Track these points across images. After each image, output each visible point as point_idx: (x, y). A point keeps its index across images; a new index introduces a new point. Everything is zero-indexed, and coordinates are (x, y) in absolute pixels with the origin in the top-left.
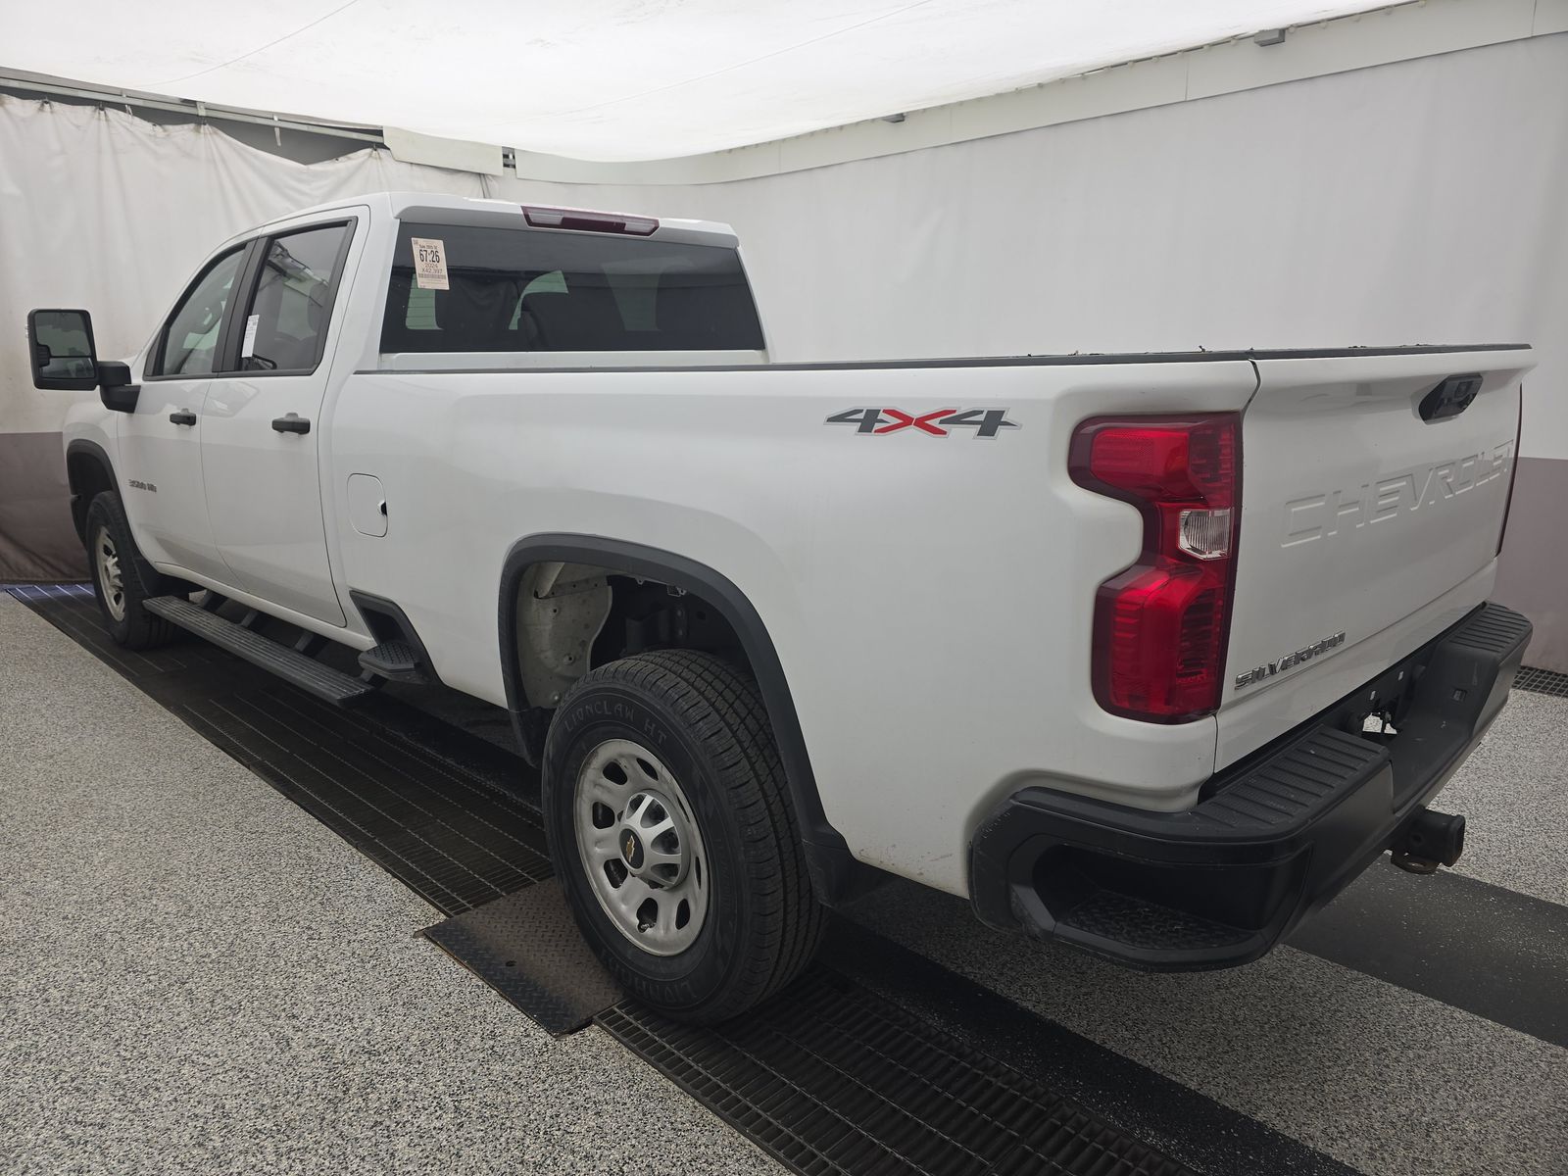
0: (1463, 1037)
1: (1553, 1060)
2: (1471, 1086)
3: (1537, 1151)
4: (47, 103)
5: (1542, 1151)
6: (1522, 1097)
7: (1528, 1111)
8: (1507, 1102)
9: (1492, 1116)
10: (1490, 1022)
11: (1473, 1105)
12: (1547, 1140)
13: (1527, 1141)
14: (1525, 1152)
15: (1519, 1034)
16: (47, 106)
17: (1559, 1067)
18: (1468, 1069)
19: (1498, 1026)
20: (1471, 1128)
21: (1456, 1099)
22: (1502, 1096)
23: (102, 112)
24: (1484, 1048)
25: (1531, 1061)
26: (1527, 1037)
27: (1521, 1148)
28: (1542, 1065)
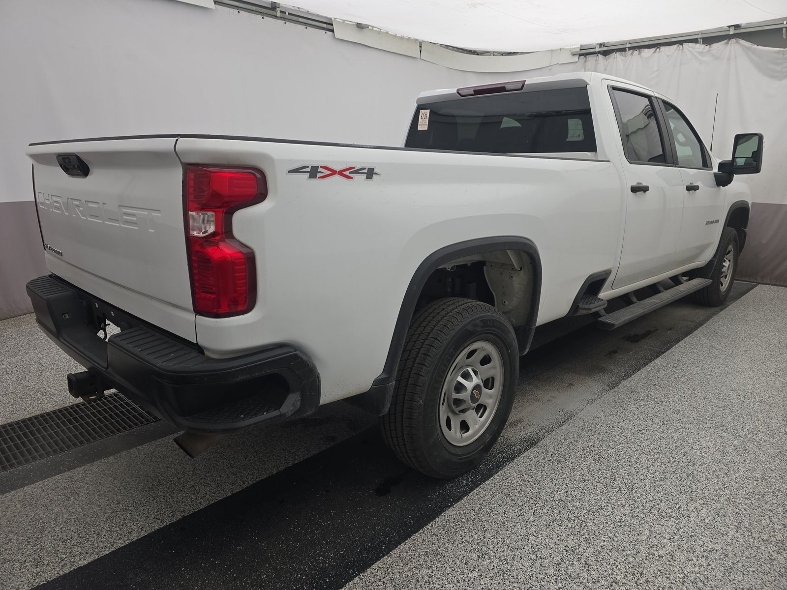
0: (105, 535)
1: (63, 563)
2: (75, 521)
3: (27, 523)
4: (658, 48)
5: (25, 525)
6: (54, 536)
7: (46, 533)
8: (57, 529)
9: (55, 520)
10: (107, 553)
11: (65, 516)
12: (28, 530)
13: (34, 523)
14: (31, 519)
15: (91, 560)
16: (658, 49)
17: (57, 562)
18: (85, 526)
19: (101, 555)
20: (56, 510)
21: (73, 512)
22: (61, 529)
23: (681, 46)
24: (92, 539)
25: (70, 553)
26: (86, 562)
27: (33, 519)
28: (64, 556)
